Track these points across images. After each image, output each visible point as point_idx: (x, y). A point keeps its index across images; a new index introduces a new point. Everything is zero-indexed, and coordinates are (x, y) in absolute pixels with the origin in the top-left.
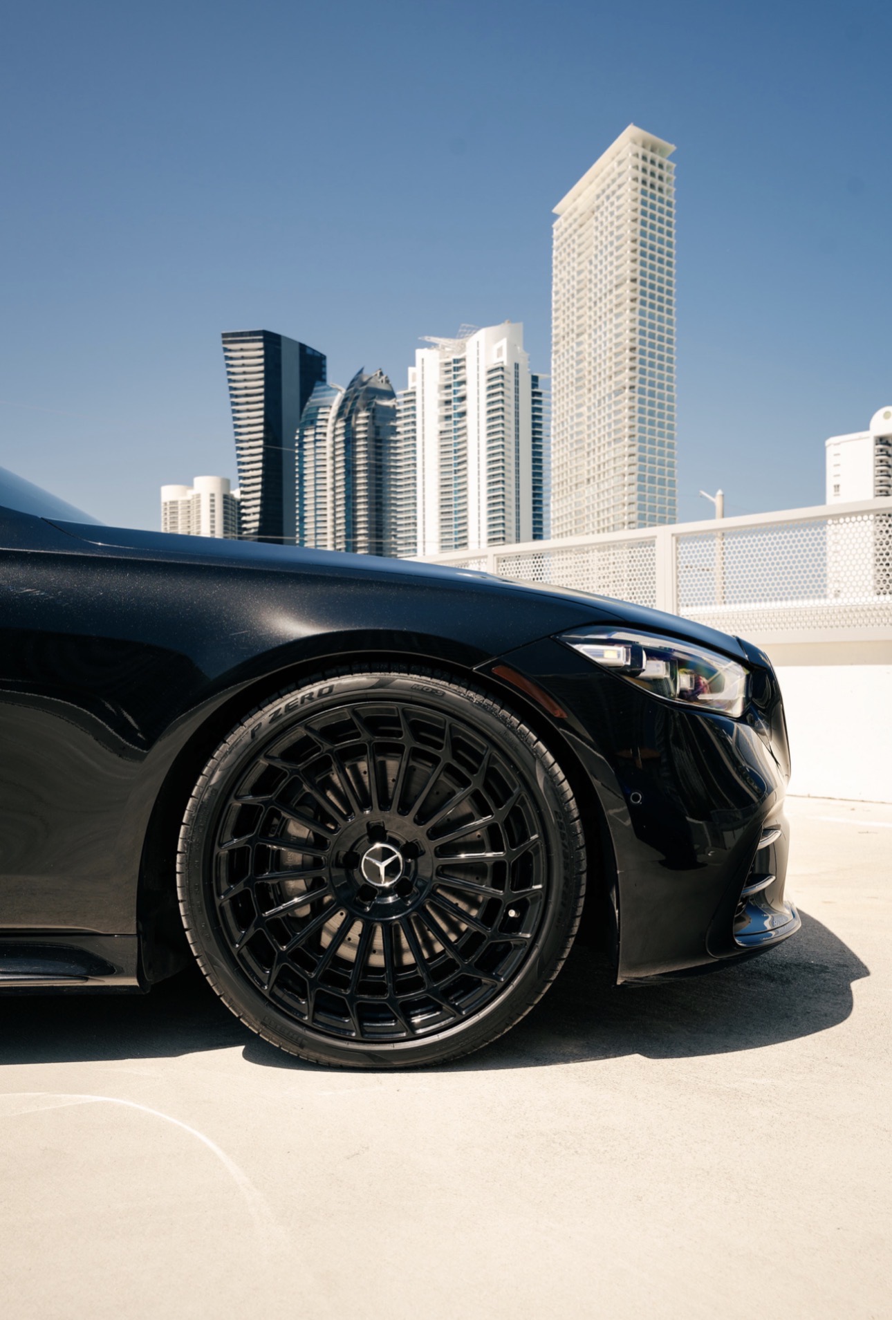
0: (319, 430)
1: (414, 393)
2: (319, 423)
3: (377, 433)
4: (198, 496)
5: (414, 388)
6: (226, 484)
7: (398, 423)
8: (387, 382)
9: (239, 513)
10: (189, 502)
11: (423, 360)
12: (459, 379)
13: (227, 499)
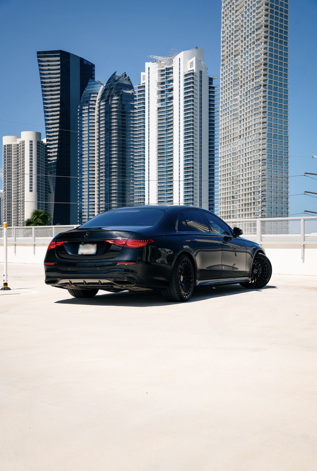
0: (91, 106)
1: (144, 87)
2: (91, 103)
3: (123, 108)
4: (23, 142)
5: (144, 83)
6: (38, 135)
7: (135, 103)
8: (129, 80)
9: (46, 152)
10: (18, 145)
11: (149, 68)
12: (169, 79)
13: (39, 143)
